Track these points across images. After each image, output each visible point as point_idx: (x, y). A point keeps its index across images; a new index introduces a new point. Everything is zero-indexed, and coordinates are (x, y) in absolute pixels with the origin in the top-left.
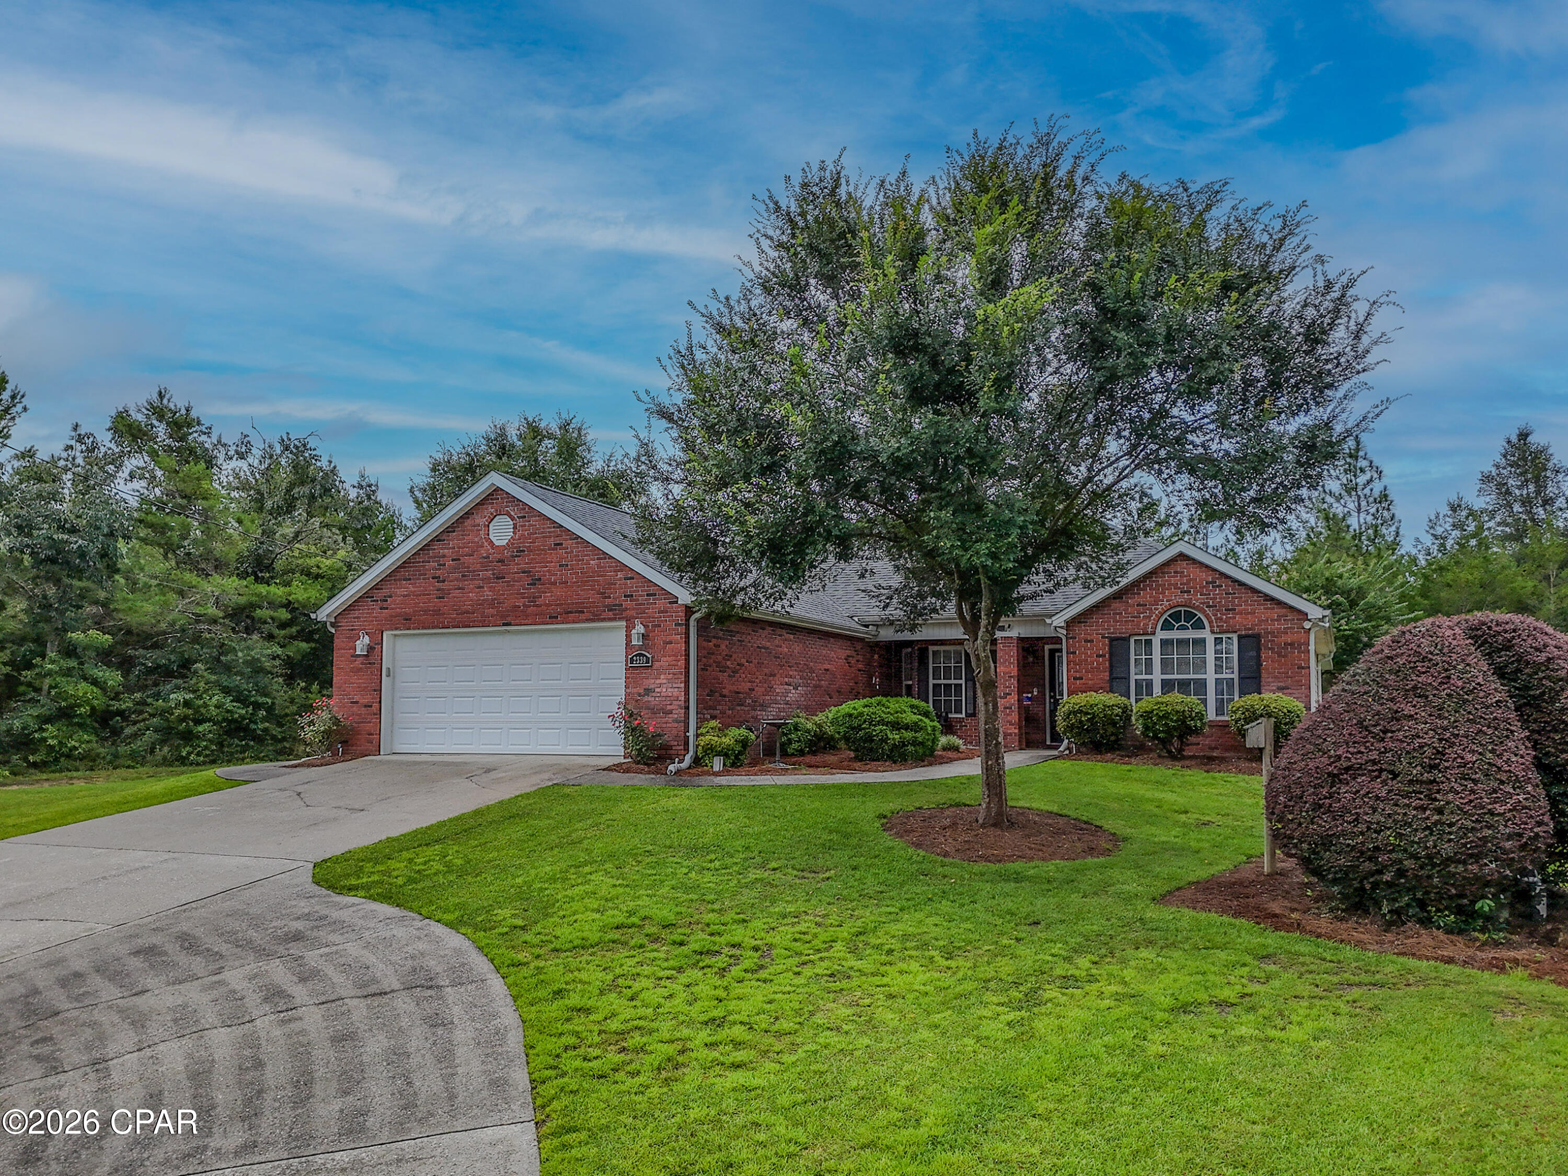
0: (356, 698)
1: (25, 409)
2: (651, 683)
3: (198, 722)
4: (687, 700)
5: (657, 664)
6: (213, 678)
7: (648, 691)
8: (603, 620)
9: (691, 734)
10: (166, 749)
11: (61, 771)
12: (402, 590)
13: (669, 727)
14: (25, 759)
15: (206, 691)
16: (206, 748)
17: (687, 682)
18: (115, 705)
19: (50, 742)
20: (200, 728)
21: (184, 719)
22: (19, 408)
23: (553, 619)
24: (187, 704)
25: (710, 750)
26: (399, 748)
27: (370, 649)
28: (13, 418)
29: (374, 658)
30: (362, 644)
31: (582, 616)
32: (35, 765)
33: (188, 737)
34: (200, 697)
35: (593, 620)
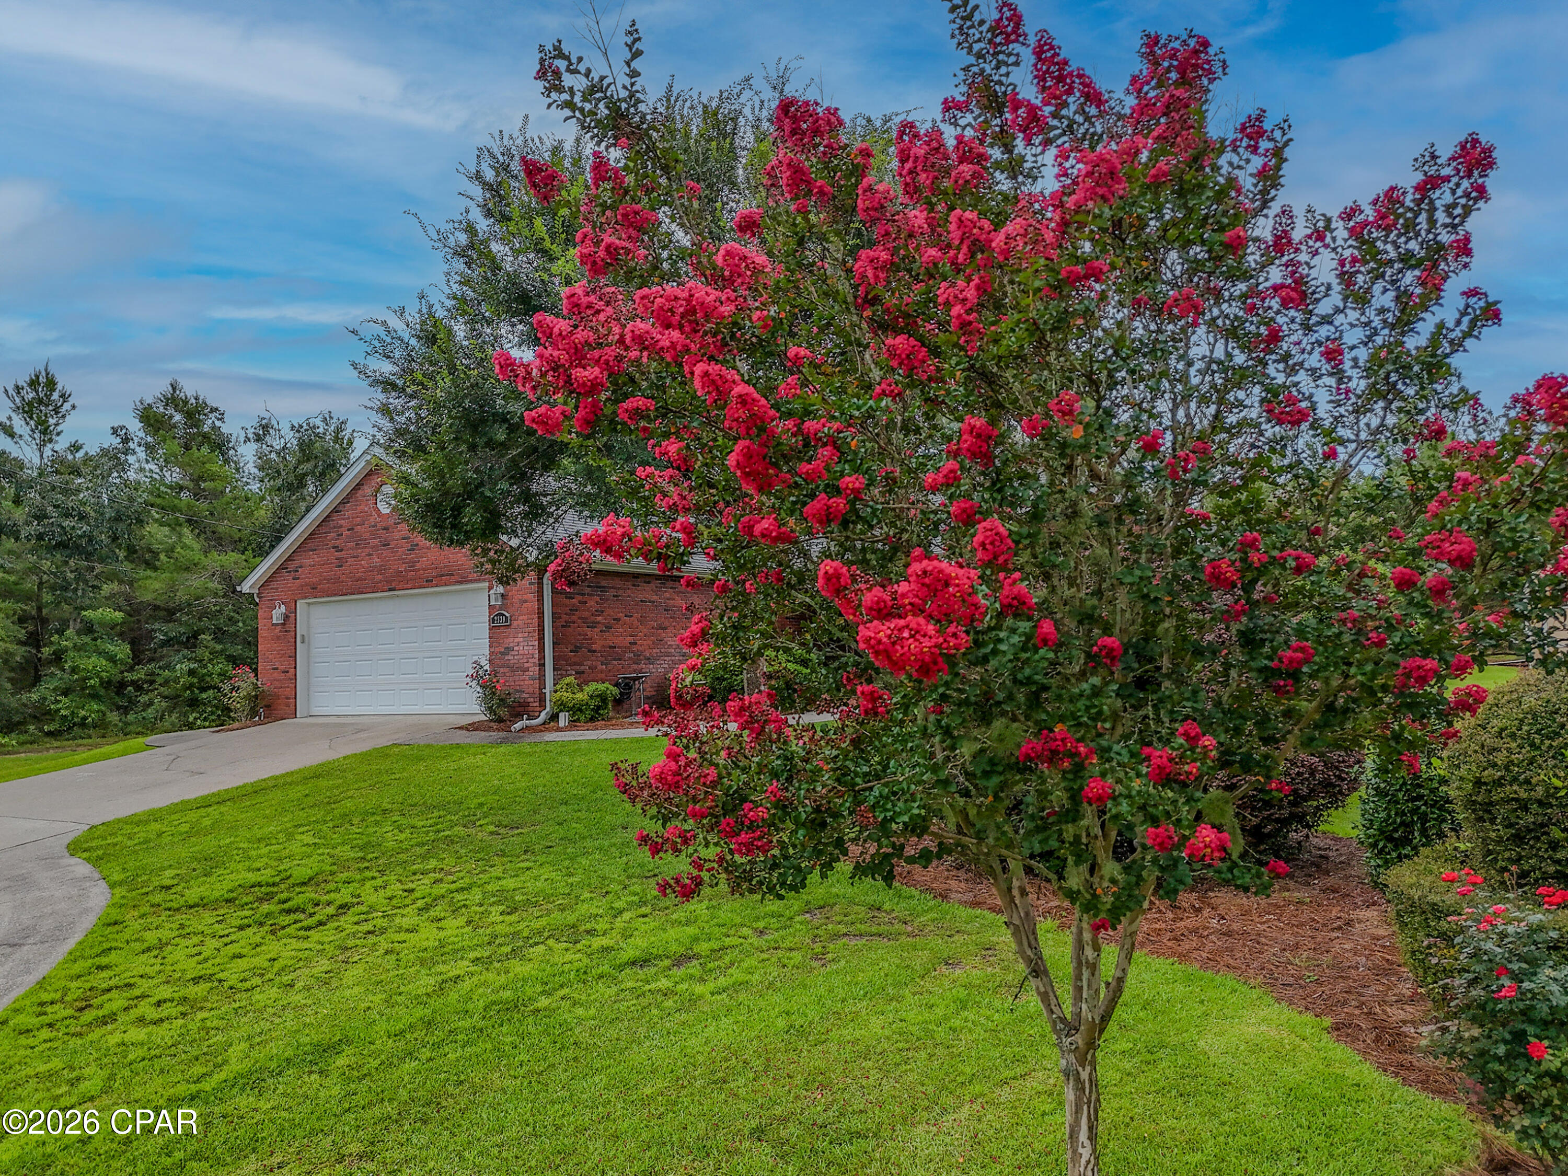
0: (277, 665)
1: (74, 407)
2: (510, 642)
3: (203, 690)
4: (542, 657)
5: (515, 623)
6: (219, 647)
7: (509, 650)
8: (472, 581)
9: (547, 691)
10: (174, 716)
11: (74, 738)
12: (309, 560)
13: (526, 684)
14: (41, 730)
15: (210, 660)
16: (212, 713)
17: (541, 639)
18: (129, 676)
19: (63, 712)
20: (204, 696)
21: (190, 687)
22: (67, 406)
23: (429, 582)
24: (192, 672)
25: (563, 706)
26: (315, 711)
27: (286, 617)
28: (64, 416)
29: (290, 626)
30: (278, 613)
31: (453, 579)
32: (50, 734)
33: (194, 703)
34: (205, 666)
35: (461, 583)
